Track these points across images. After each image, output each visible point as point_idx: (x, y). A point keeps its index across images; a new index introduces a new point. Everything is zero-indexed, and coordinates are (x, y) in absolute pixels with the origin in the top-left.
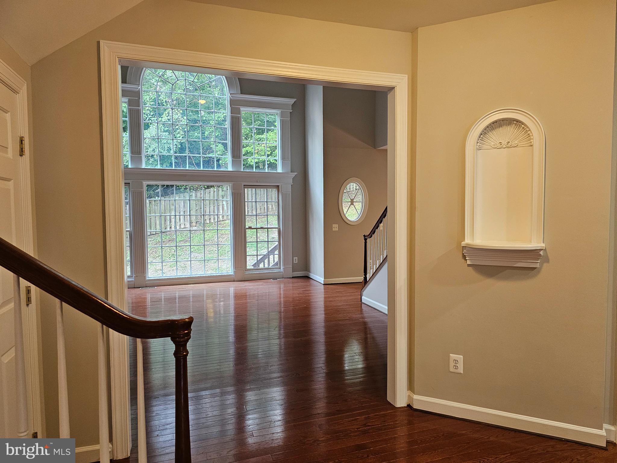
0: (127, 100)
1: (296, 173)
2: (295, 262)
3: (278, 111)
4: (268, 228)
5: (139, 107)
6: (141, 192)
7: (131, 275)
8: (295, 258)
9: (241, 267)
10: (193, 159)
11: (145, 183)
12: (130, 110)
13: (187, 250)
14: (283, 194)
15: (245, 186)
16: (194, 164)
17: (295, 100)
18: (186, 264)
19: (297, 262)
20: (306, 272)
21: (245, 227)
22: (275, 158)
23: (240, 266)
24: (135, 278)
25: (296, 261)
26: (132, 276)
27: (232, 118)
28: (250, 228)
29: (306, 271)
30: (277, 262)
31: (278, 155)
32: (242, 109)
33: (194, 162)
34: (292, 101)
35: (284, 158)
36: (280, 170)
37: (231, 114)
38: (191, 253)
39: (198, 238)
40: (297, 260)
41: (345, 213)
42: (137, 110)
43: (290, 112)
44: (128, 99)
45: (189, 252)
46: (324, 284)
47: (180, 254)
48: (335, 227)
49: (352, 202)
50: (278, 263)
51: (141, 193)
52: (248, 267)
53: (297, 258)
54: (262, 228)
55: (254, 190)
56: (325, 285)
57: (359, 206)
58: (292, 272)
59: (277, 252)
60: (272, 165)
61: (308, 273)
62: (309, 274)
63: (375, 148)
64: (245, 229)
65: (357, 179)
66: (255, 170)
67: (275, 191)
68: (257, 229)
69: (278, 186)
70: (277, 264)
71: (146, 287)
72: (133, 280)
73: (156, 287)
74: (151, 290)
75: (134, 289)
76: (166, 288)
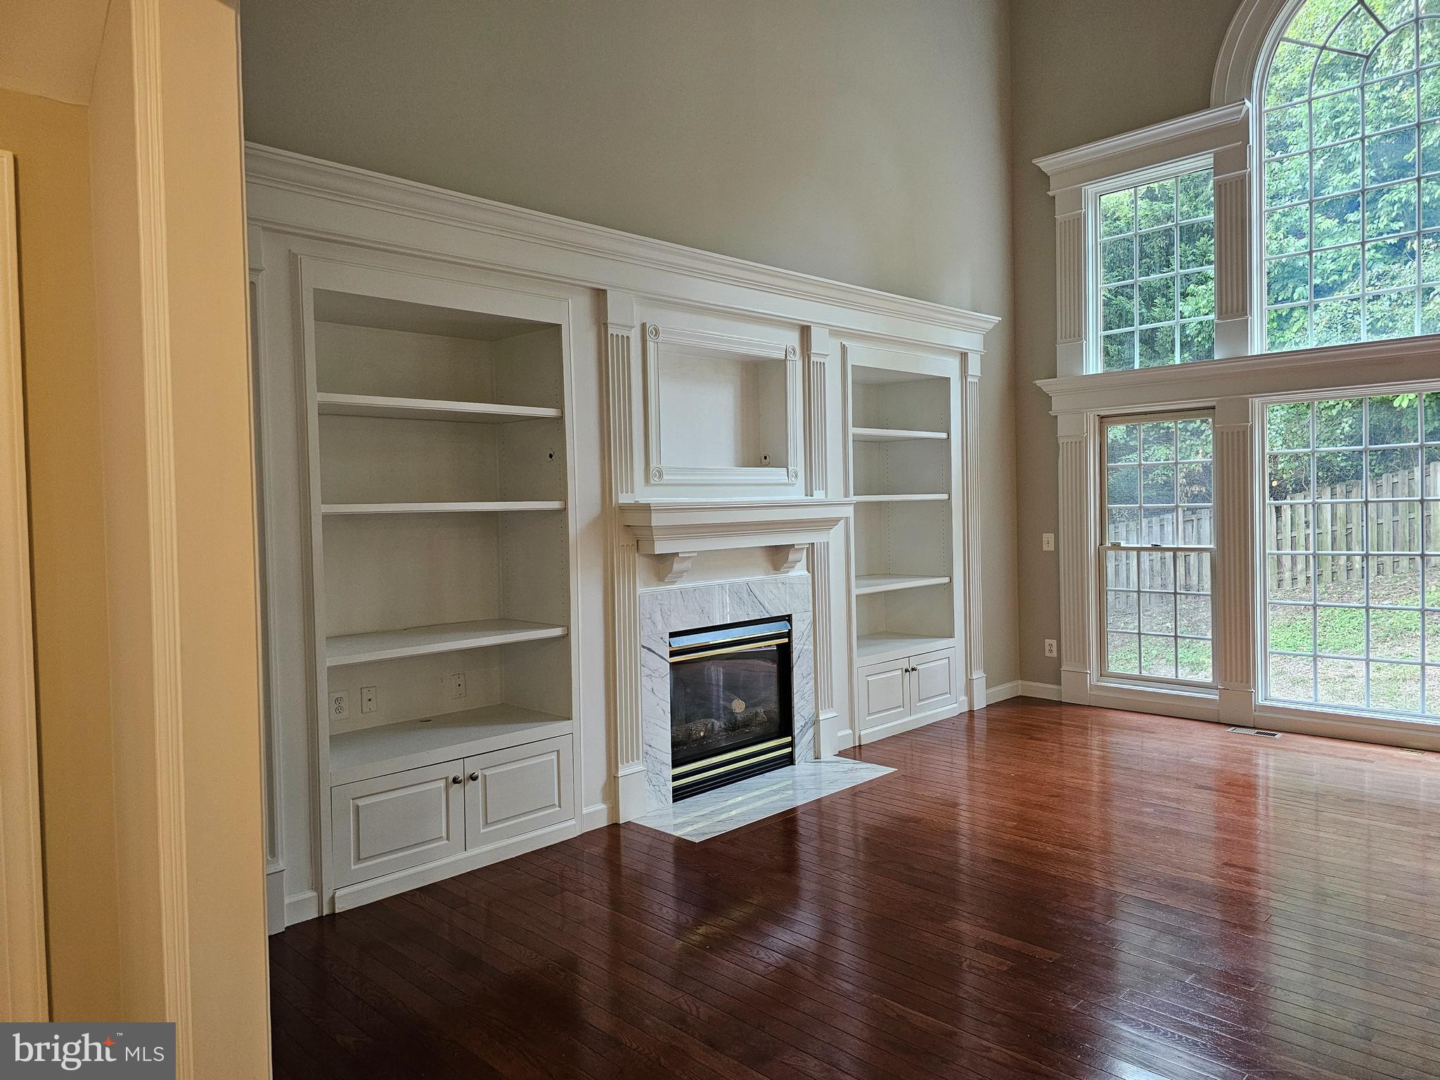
0: (1212, 160)
5: (1245, 169)
6: (1244, 432)
7: (1212, 682)
11: (1259, 404)
12: (1219, 187)
24: (1220, 693)
26: (1214, 684)
42: (1239, 180)
44: (1213, 154)
51: (1244, 435)
71: (1254, 728)
72: (1217, 697)
73: (1279, 735)
74: (1256, 740)
75: (1212, 726)
76: (1308, 746)
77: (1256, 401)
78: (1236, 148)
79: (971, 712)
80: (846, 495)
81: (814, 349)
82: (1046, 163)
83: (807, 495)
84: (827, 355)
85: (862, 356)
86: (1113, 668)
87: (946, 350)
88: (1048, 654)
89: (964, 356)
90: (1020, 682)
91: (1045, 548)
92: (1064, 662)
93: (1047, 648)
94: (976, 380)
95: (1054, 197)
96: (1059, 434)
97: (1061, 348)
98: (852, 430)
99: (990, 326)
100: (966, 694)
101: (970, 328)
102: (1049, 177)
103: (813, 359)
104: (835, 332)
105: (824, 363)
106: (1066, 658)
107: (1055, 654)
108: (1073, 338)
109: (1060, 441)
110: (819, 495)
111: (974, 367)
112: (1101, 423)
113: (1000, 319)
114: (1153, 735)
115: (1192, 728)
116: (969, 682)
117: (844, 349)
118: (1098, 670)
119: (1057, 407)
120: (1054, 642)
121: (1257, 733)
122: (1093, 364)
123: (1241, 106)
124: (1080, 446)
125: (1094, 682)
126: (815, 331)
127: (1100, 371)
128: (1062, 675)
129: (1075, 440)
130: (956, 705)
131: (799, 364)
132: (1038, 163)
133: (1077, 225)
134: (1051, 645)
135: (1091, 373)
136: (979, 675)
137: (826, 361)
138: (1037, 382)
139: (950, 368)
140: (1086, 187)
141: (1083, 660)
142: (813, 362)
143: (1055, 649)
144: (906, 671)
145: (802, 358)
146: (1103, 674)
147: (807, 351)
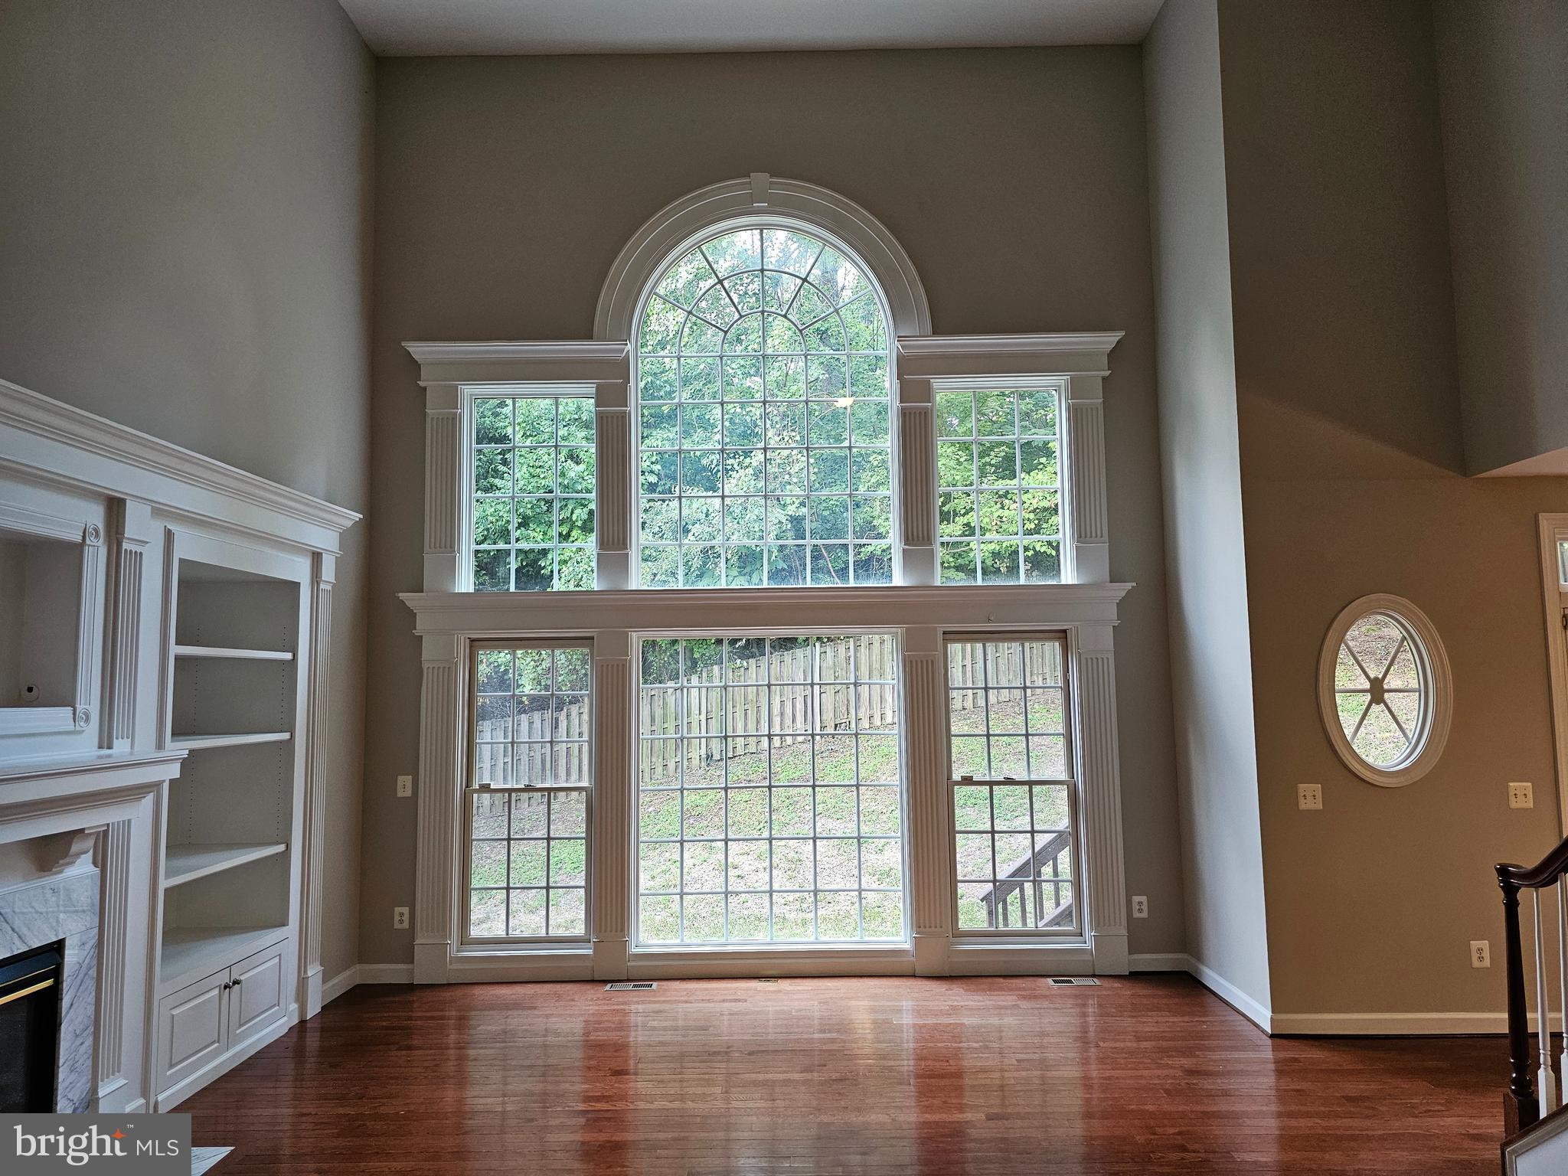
0: (594, 390)
1: (1129, 585)
2: (1136, 915)
3: (1061, 380)
4: (1031, 784)
5: (627, 406)
6: (623, 665)
7: (586, 934)
8: (1136, 899)
9: (938, 926)
10: (828, 559)
11: (636, 639)
12: (601, 418)
13: (807, 808)
14: (1084, 662)
15: (947, 636)
16: (832, 570)
17: (1120, 334)
18: (800, 851)
19: (1145, 915)
20: (1185, 956)
21: (949, 777)
22: (1052, 538)
23: (935, 920)
24: (595, 945)
25: (1140, 911)
26: (588, 937)
27: (905, 415)
28: (967, 781)
29: (1186, 952)
30: (1070, 906)
31: (1060, 527)
32: (937, 383)
33: (830, 565)
34: (1109, 340)
35: (1083, 535)
36: (1069, 575)
37: (901, 402)
38: (817, 818)
39: (838, 773)
40: (1145, 907)
41: (1348, 732)
42: (620, 416)
43: (1104, 379)
44: (595, 385)
45: (812, 814)
46: (1272, 1036)
47: (787, 821)
48: (1310, 797)
49: (1377, 691)
50: (1071, 912)
51: (623, 669)
52: (964, 924)
53: (1143, 899)
54: (1009, 782)
55: (979, 646)
56: (1278, 1041)
57: (1408, 707)
58: (1129, 954)
59: (1064, 858)
60: (1044, 562)
61: (1193, 960)
62: (1198, 970)
63: (1465, 475)
64: (951, 784)
65: (1392, 597)
66: (983, 579)
67: (1052, 650)
68: (991, 784)
69: (1065, 631)
70: (1065, 916)
71: (628, 980)
72: (590, 952)
73: (655, 984)
74: (639, 996)
75: (588, 986)
76: (685, 993)
77: (634, 634)
78: (617, 384)
79: (303, 1022)
80: (160, 745)
81: (130, 531)
82: (418, 350)
83: (100, 747)
84: (147, 542)
85: (192, 547)
86: (475, 932)
87: (296, 548)
88: (397, 926)
89: (316, 557)
90: (358, 966)
91: (400, 794)
92: (419, 934)
93: (397, 918)
94: (329, 588)
95: (425, 389)
96: (424, 657)
97: (429, 559)
98: (175, 650)
99: (349, 524)
100: (297, 1000)
101: (326, 524)
102: (420, 365)
103: (125, 546)
104: (160, 511)
105: (141, 554)
106: (422, 929)
107: (406, 925)
108: (444, 549)
109: (425, 666)
110: (121, 748)
111: (328, 572)
112: (471, 647)
113: (361, 516)
114: (536, 1012)
115: (571, 993)
116: (302, 983)
117: (169, 535)
118: (458, 936)
119: (422, 626)
120: (406, 910)
121: (635, 986)
122: (465, 582)
123: (623, 346)
124: (450, 672)
125: (454, 954)
126: (131, 508)
127: (471, 590)
128: (415, 950)
129: (444, 665)
130: (285, 1019)
131: (103, 552)
132: (408, 346)
133: (451, 426)
134: (401, 914)
135: (463, 591)
136: (314, 971)
137: (145, 550)
138: (400, 594)
139: (297, 570)
140: (463, 387)
141: (443, 929)
142: (126, 550)
143: (406, 918)
144: (226, 987)
145: (107, 543)
146: (465, 940)
147: (117, 533)
